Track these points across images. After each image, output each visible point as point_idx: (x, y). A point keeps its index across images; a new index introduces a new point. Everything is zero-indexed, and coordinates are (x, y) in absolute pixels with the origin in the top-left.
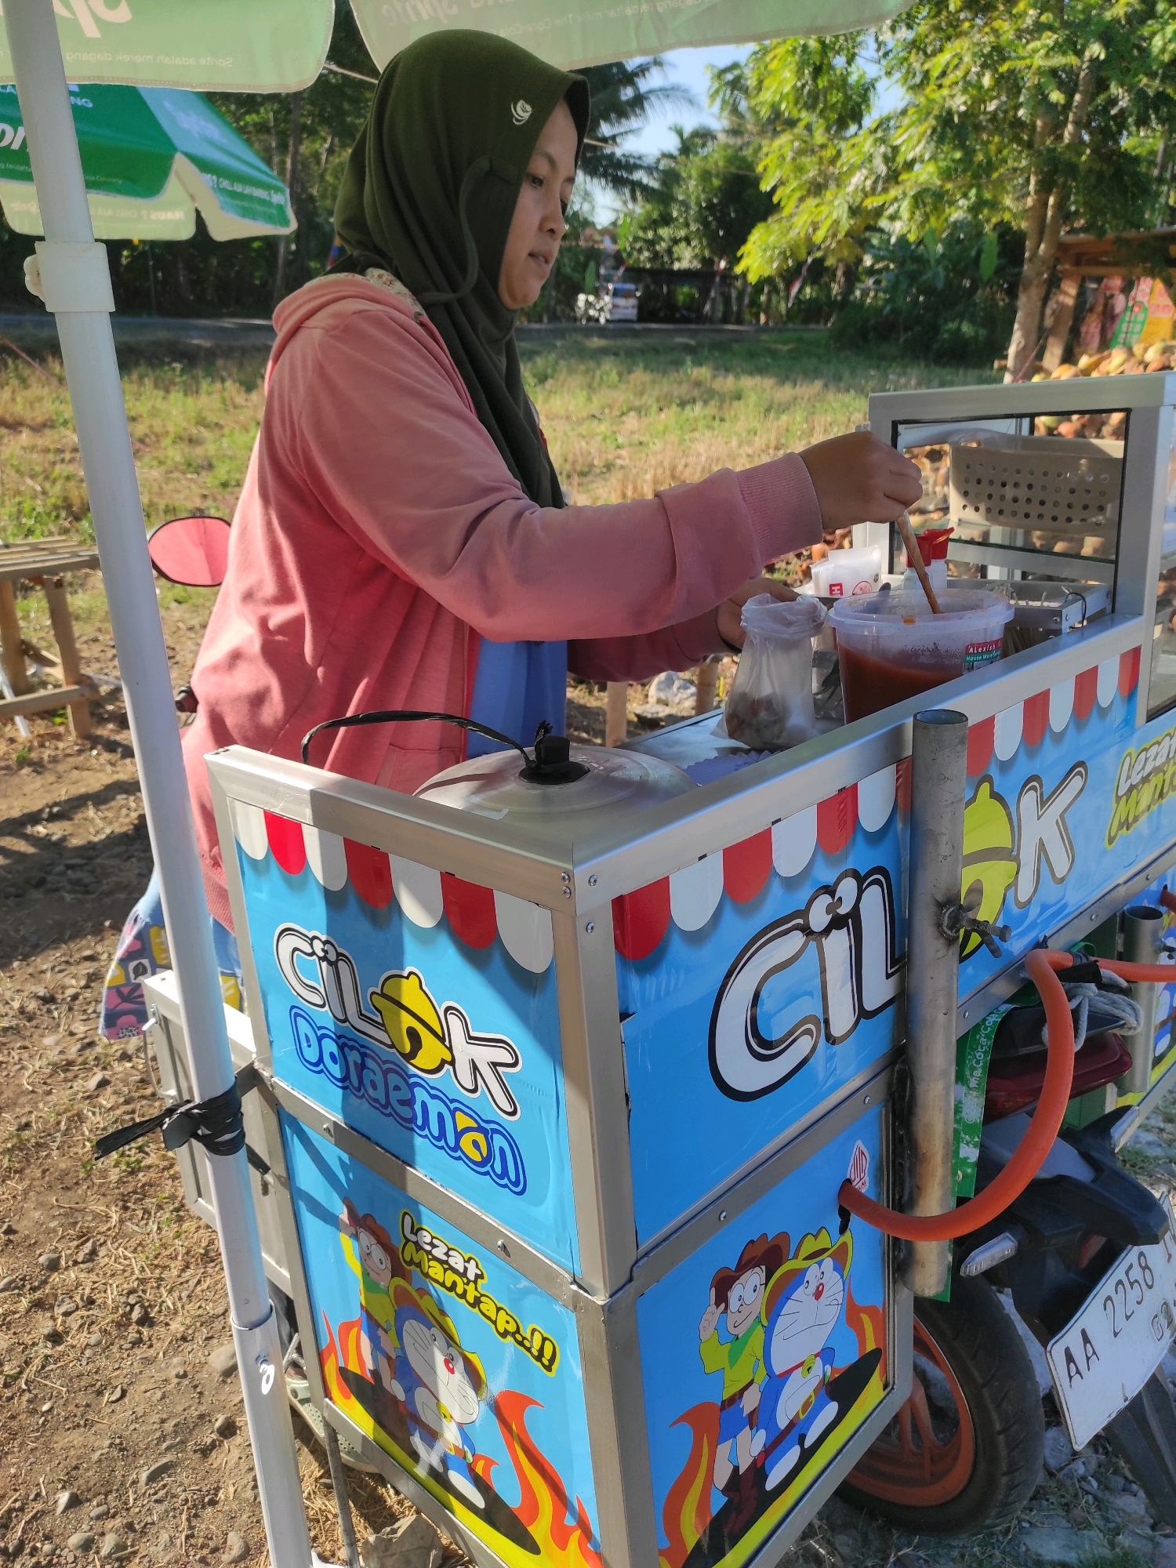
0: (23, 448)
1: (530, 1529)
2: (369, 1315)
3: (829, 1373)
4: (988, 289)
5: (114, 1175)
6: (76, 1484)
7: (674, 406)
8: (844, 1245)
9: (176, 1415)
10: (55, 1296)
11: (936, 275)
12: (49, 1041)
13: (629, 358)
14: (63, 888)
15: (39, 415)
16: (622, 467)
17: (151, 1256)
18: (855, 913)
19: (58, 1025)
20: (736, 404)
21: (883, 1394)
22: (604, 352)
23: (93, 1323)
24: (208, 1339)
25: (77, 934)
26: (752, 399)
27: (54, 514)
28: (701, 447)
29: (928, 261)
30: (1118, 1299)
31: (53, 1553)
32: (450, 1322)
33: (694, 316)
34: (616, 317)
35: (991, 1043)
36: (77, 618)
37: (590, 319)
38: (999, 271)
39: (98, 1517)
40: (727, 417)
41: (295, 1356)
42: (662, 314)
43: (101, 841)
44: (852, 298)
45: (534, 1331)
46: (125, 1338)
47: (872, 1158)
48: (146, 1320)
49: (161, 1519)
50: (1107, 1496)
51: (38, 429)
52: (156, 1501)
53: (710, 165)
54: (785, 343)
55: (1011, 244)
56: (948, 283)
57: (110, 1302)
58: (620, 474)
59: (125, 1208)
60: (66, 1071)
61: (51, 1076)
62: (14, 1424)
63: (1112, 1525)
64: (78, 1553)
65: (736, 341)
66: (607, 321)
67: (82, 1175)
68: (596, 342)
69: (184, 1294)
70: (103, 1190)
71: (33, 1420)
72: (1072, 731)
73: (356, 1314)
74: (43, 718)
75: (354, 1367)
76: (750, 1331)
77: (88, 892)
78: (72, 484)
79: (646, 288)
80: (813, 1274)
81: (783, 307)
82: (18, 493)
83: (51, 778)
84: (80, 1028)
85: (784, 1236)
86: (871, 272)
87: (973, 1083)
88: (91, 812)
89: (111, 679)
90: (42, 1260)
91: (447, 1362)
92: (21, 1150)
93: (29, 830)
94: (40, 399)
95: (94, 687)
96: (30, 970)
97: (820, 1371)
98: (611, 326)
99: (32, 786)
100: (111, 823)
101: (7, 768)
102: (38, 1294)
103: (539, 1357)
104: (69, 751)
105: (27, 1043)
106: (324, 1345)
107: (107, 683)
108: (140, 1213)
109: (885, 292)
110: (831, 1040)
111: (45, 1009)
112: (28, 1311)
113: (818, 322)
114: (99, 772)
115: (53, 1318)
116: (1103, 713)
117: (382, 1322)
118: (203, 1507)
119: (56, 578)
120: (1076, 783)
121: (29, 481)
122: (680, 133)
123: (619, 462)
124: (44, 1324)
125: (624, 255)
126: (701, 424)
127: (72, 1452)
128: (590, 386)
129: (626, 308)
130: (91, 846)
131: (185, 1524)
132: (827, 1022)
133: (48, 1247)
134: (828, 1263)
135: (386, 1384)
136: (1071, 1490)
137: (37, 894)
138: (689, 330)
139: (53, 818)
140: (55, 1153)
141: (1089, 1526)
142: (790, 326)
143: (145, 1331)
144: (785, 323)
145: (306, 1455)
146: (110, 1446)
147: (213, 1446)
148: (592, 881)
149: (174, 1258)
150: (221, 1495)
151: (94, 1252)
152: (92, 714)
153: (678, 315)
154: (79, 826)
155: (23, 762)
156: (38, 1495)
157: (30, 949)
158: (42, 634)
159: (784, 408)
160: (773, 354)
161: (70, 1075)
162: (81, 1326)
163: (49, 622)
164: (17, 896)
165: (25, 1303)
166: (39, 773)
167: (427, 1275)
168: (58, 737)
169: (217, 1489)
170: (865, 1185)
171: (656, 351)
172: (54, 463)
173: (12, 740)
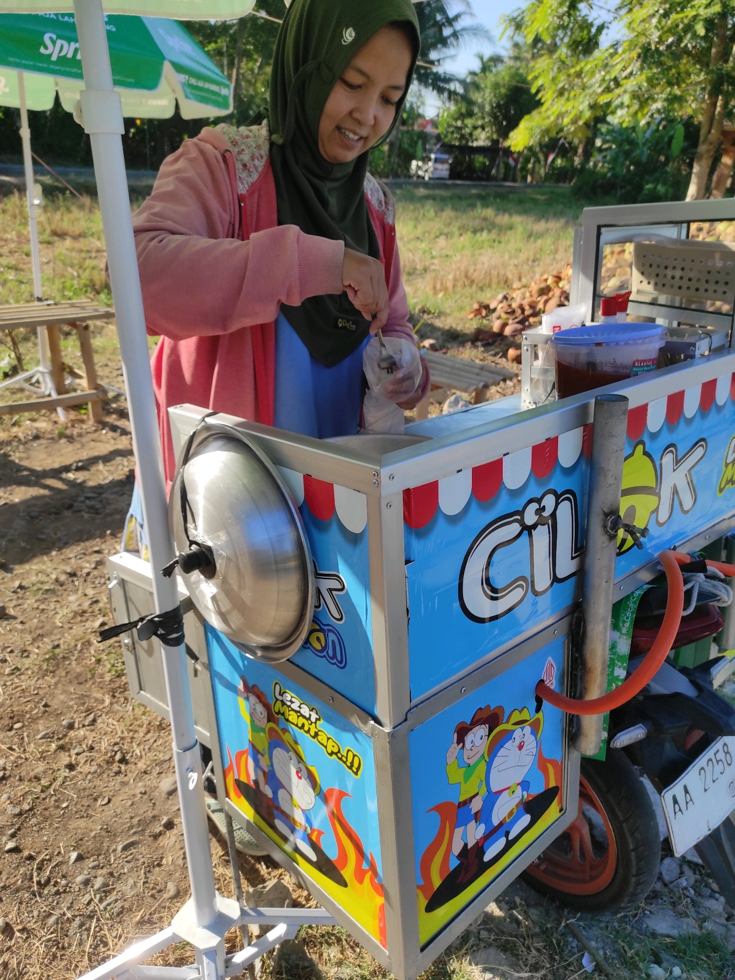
0: (67, 249)
1: (342, 872)
2: (253, 746)
3: (525, 797)
4: (676, 163)
5: (108, 677)
6: (81, 848)
7: (469, 233)
8: (538, 720)
9: (139, 815)
10: (71, 744)
11: (642, 152)
12: (72, 598)
13: (442, 202)
14: (83, 510)
15: (77, 229)
16: (434, 270)
17: (128, 724)
18: (553, 515)
19: (78, 590)
20: (509, 232)
21: (559, 815)
22: (427, 197)
23: (92, 760)
24: (160, 773)
25: (90, 537)
26: (520, 229)
27: (84, 290)
28: (485, 259)
29: (638, 144)
30: (708, 769)
31: (67, 885)
32: (300, 749)
33: (485, 176)
34: (436, 176)
35: (636, 606)
36: (96, 352)
37: (419, 177)
38: (684, 151)
39: (94, 868)
40: (503, 240)
41: (209, 774)
42: (465, 175)
43: (106, 484)
44: (587, 167)
45: (349, 751)
46: (111, 770)
47: (558, 669)
48: (123, 760)
49: (129, 872)
50: (699, 899)
51: (76, 237)
52: (127, 862)
53: (500, 80)
54: (543, 194)
55: (692, 132)
56: (650, 157)
57: (103, 749)
58: (433, 275)
59: (114, 696)
60: (81, 616)
61: (73, 618)
62: (47, 813)
63: (701, 916)
64: (82, 886)
65: (512, 193)
66: (430, 178)
67: (89, 676)
68: (422, 191)
69: (147, 747)
70: (101, 685)
71: (57, 811)
72: (698, 418)
73: (246, 746)
74: (74, 410)
75: (243, 779)
76: (478, 762)
77: (97, 513)
78: (95, 272)
79: (455, 158)
80: (518, 733)
81: (542, 172)
82: (63, 276)
83: (78, 446)
84: (90, 592)
85: (501, 708)
86: (600, 150)
87: (624, 631)
88: (101, 466)
89: (115, 388)
90: (64, 723)
91: (297, 773)
92: (54, 659)
93: (64, 475)
94: (78, 220)
95: (105, 392)
96: (62, 557)
97: (519, 795)
98: (432, 182)
99: (67, 450)
100: (112, 474)
101: (52, 439)
102: (61, 742)
103: (351, 767)
104: (89, 430)
105: (59, 599)
106: (227, 766)
107: (113, 391)
108: (122, 700)
109: (609, 163)
110: (536, 593)
111: (70, 579)
112: (55, 751)
113: (565, 182)
114: (107, 443)
115: (70, 756)
116: (719, 409)
117: (261, 750)
118: (154, 867)
119: (84, 324)
120: (700, 451)
121: (70, 269)
122: (481, 58)
123: (433, 267)
124: (64, 759)
125: (442, 136)
126: (486, 244)
127: (79, 831)
128: (416, 219)
129: (442, 170)
130: (100, 487)
131: (143, 876)
132: (533, 582)
133: (68, 716)
134: (528, 729)
135: (261, 788)
136: (677, 894)
137: (67, 513)
138: (481, 185)
139: (78, 469)
140: (74, 663)
141: (687, 916)
142: (547, 184)
143: (123, 767)
144: (543, 182)
145: (214, 843)
146: (101, 829)
147: (160, 834)
148: (392, 477)
149: (141, 726)
150: (164, 862)
151: (94, 721)
152: (104, 409)
153: (475, 176)
154: (93, 474)
155: (61, 435)
156: (59, 853)
157: (62, 544)
158: (75, 361)
159: (540, 235)
160: (535, 201)
161: (84, 619)
162: (86, 761)
163: (79, 354)
164: (56, 514)
165: (54, 746)
166: (71, 442)
167: (287, 720)
168: (82, 421)
169: (162, 858)
170: (553, 684)
171: (460, 198)
172: (85, 259)
173: (56, 422)
